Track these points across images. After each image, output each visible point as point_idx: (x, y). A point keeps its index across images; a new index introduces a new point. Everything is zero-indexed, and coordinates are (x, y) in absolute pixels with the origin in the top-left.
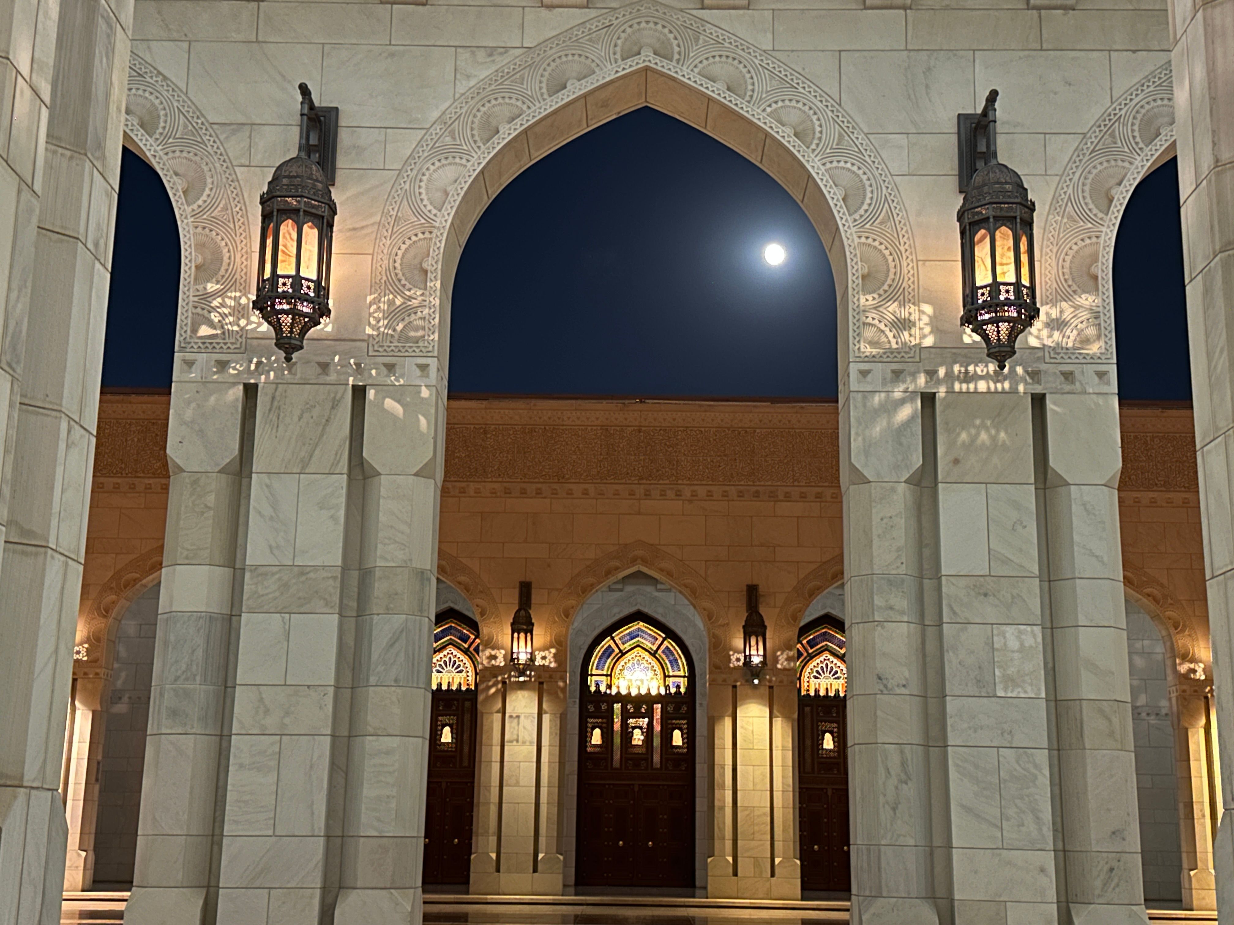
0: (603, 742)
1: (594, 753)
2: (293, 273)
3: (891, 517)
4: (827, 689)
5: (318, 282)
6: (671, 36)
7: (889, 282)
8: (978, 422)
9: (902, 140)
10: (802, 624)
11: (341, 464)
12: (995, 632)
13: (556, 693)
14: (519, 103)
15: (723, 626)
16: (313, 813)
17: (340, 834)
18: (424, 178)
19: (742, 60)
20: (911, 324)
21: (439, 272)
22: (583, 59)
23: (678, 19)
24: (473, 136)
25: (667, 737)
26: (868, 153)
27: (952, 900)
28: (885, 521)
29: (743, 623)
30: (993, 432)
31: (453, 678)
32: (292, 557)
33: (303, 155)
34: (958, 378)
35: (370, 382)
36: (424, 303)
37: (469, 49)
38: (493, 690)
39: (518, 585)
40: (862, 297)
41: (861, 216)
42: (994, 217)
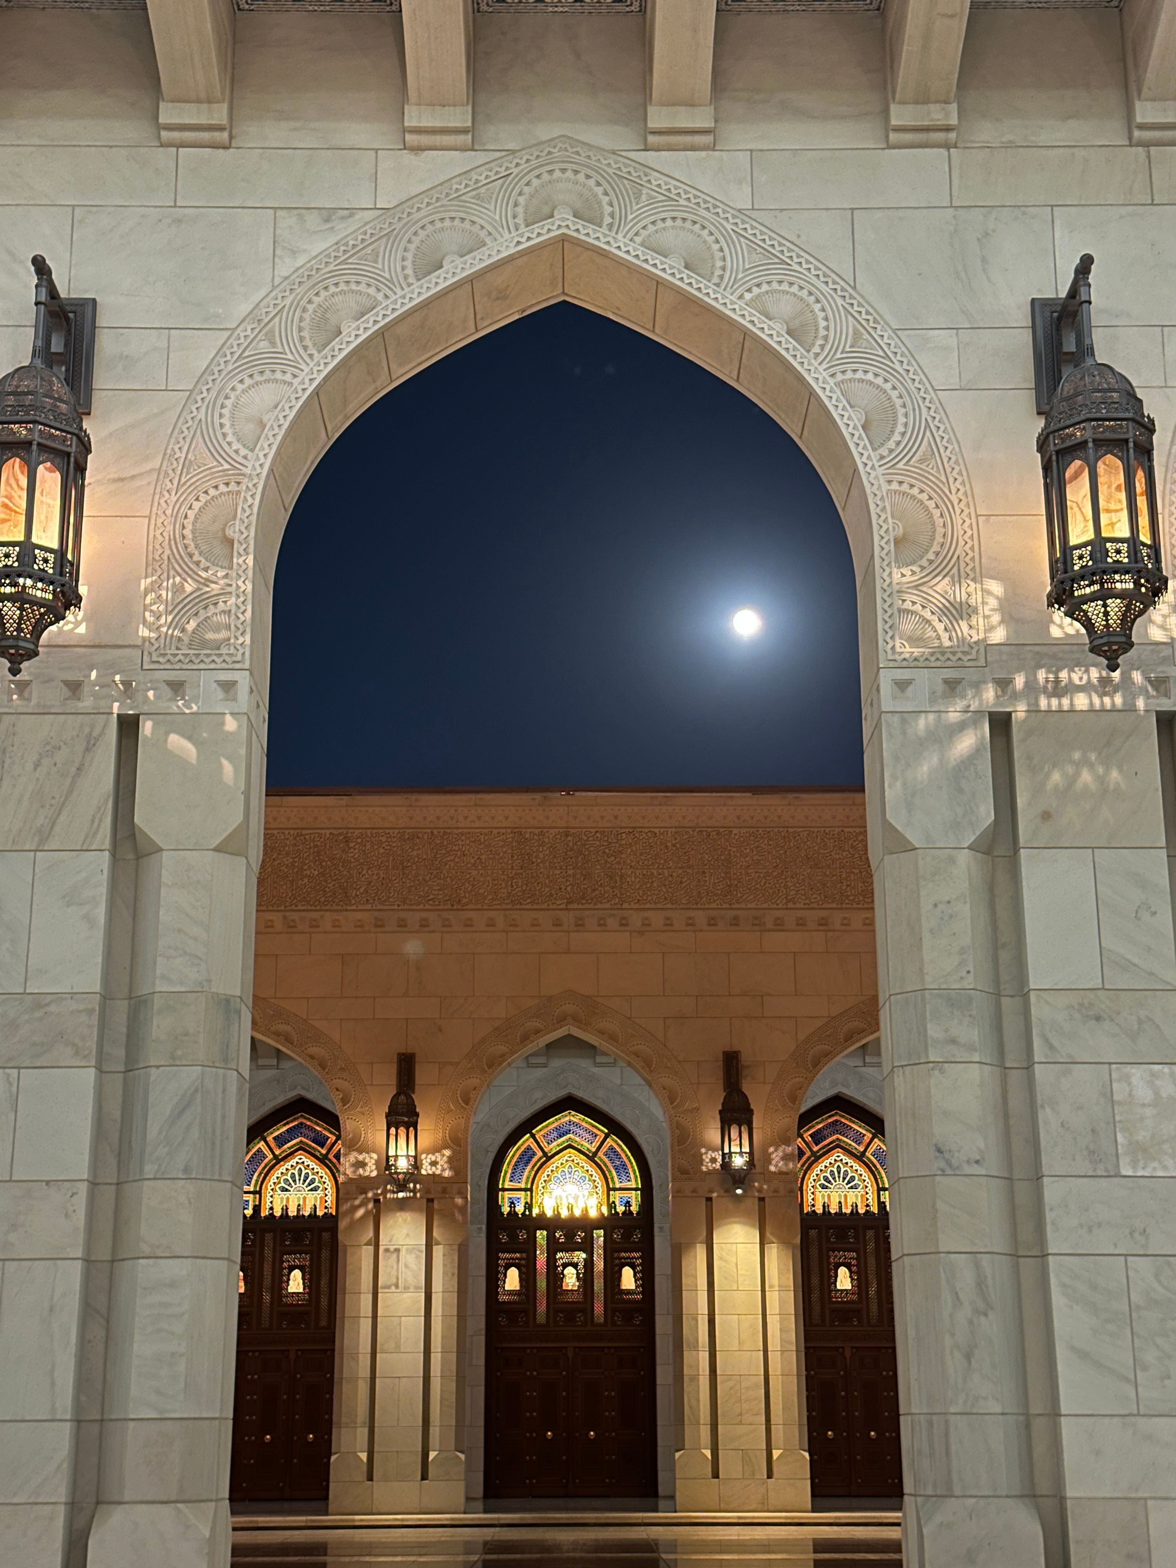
0: (521, 1286)
1: (509, 1303)
2: (21, 538)
3: (949, 902)
4: (840, 1203)
5: (61, 553)
6: (599, 190)
7: (936, 548)
8: (1077, 755)
9: (948, 339)
10: (803, 1109)
11: (99, 836)
12: (1115, 1076)
13: (453, 1215)
14: (372, 291)
15: (691, 1111)
16: (53, 1384)
17: (98, 1417)
18: (228, 403)
19: (706, 224)
20: (970, 611)
21: (252, 543)
22: (467, 224)
23: (609, 165)
24: (302, 339)
25: (613, 1276)
26: (899, 357)
27: (1062, 1499)
28: (941, 907)
29: (720, 1108)
30: (1101, 770)
31: (305, 1198)
32: (23, 980)
33: (38, 362)
34: (1045, 690)
35: (146, 709)
36: (229, 589)
37: (296, 212)
38: (360, 1212)
39: (395, 1059)
40: (895, 570)
41: (891, 451)
42: (1094, 440)
